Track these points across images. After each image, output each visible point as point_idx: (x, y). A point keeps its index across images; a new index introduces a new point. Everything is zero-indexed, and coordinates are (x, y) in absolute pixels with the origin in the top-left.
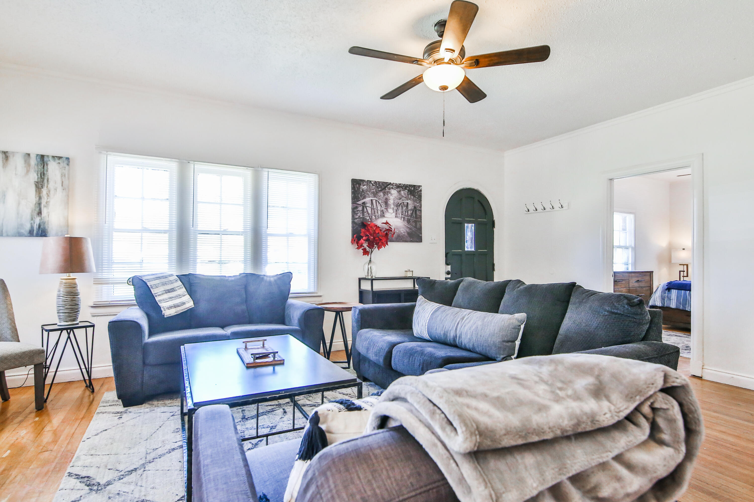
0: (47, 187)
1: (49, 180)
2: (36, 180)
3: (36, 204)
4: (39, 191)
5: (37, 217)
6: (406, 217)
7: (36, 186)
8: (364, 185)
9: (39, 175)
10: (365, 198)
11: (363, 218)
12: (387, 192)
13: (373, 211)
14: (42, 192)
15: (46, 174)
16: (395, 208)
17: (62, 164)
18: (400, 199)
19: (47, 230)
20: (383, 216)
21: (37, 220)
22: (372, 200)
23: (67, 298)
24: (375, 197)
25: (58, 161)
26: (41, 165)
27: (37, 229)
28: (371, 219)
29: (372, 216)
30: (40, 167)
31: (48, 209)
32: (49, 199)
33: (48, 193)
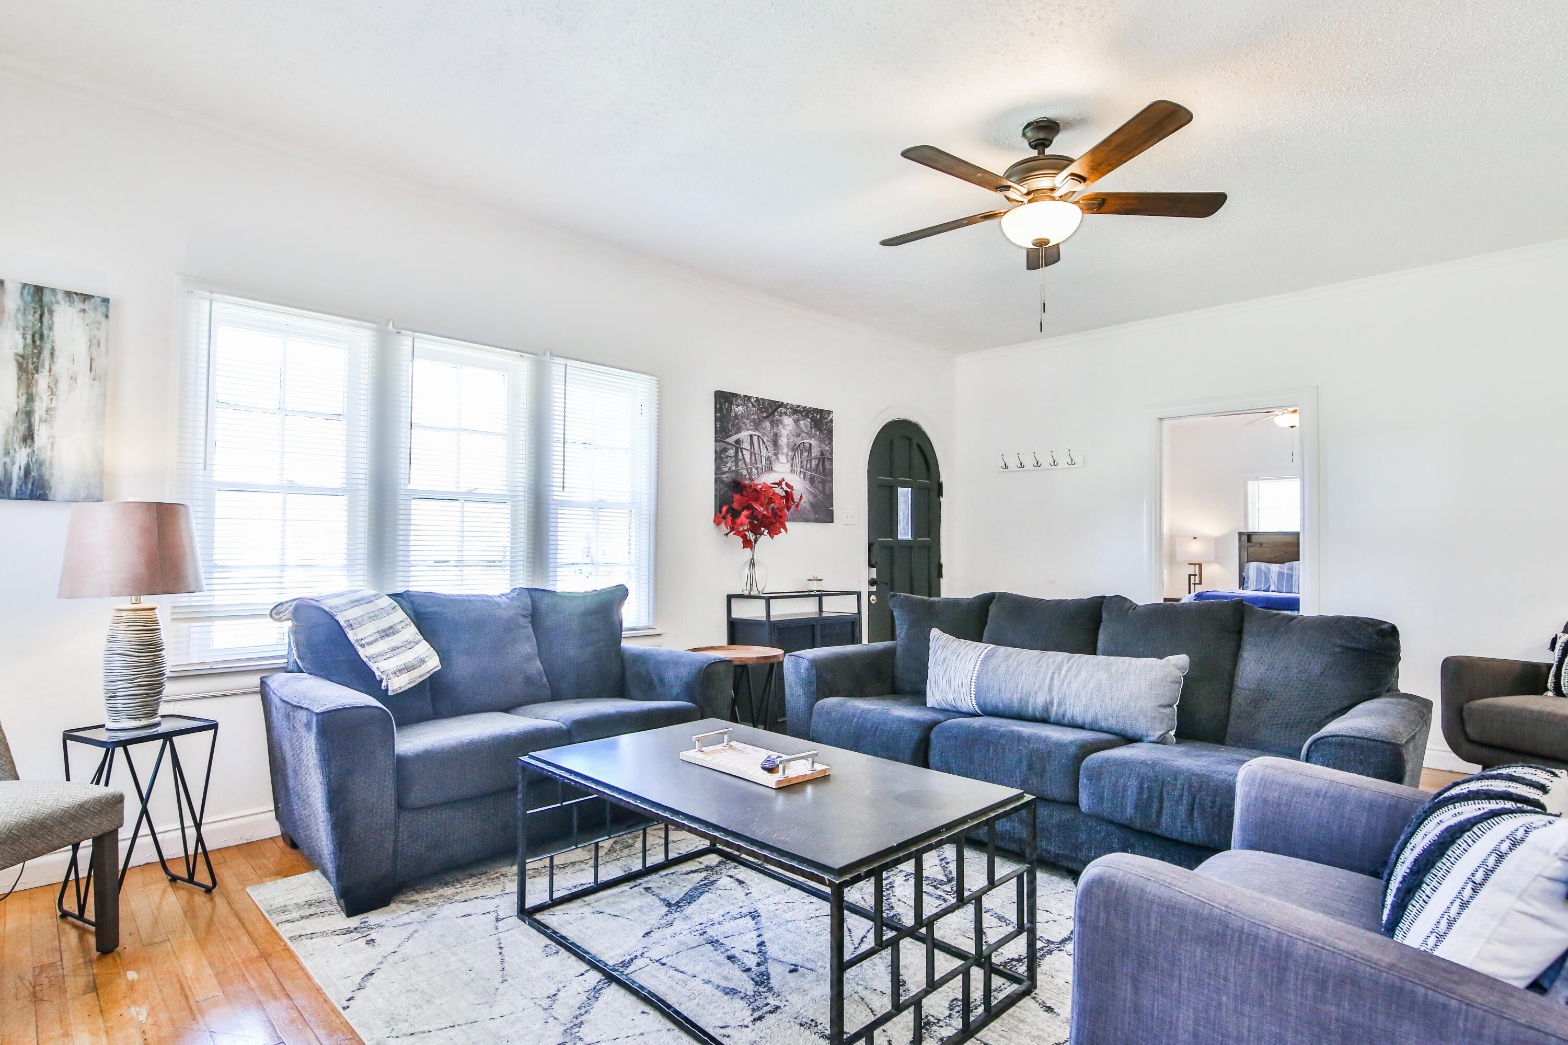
0: (50, 372)
1: (57, 353)
2: (21, 351)
3: (19, 413)
4: (28, 379)
5: (21, 448)
6: (809, 473)
7: (21, 368)
8: (738, 406)
9: (29, 340)
10: (739, 431)
11: (737, 472)
12: (778, 420)
13: (753, 458)
14: (37, 382)
15: (48, 336)
16: (790, 454)
17: (91, 315)
18: (798, 436)
19: (49, 483)
20: (770, 469)
21: (22, 456)
22: (751, 436)
23: (140, 659)
24: (756, 429)
25: (82, 306)
26: (35, 312)
27: (19, 478)
28: (750, 474)
29: (751, 470)
30: (30, 317)
31: (52, 427)
32: (54, 402)
33: (52, 385)
